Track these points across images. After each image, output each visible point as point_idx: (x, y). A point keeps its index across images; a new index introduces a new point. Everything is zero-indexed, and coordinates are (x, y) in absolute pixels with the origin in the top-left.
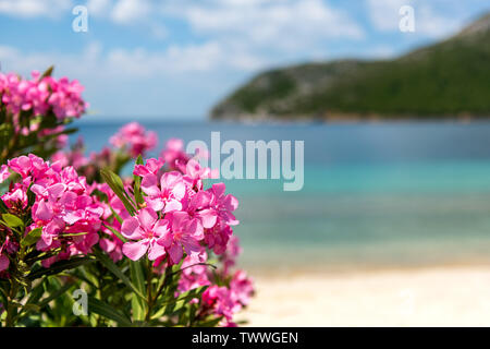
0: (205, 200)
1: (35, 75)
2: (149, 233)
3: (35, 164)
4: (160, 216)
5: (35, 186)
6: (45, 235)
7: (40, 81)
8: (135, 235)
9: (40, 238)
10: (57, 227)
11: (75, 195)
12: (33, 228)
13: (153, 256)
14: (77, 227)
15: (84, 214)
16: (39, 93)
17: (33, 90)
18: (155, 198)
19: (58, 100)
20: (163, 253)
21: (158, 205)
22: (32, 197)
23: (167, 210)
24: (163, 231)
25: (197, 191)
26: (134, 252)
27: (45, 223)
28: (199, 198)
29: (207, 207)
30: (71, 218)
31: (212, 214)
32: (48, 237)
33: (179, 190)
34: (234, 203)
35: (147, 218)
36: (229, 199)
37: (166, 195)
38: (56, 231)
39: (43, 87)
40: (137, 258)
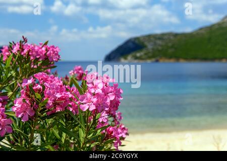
0: (110, 89)
1: (41, 44)
2: (89, 101)
3: (44, 76)
4: (94, 94)
5: (45, 83)
6: (49, 101)
7: (43, 46)
8: (84, 102)
9: (47, 103)
10: (53, 99)
11: (59, 87)
12: (45, 99)
13: (91, 109)
14: (61, 99)
15: (63, 94)
16: (42, 51)
17: (40, 50)
18: (92, 88)
19: (50, 53)
20: (95, 108)
21: (93, 91)
22: (44, 87)
23: (96, 92)
24: (95, 100)
25: (107, 86)
26: (84, 108)
27: (49, 97)
28: (108, 89)
29: (111, 92)
30: (58, 96)
31: (113, 95)
32: (50, 102)
33: (101, 86)
34: (121, 91)
35: (89, 95)
36: (119, 89)
37: (95, 87)
38: (53, 100)
39: (44, 49)
40: (85, 110)
